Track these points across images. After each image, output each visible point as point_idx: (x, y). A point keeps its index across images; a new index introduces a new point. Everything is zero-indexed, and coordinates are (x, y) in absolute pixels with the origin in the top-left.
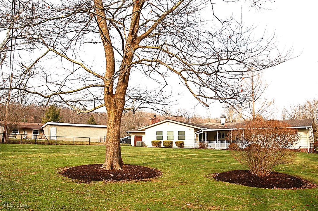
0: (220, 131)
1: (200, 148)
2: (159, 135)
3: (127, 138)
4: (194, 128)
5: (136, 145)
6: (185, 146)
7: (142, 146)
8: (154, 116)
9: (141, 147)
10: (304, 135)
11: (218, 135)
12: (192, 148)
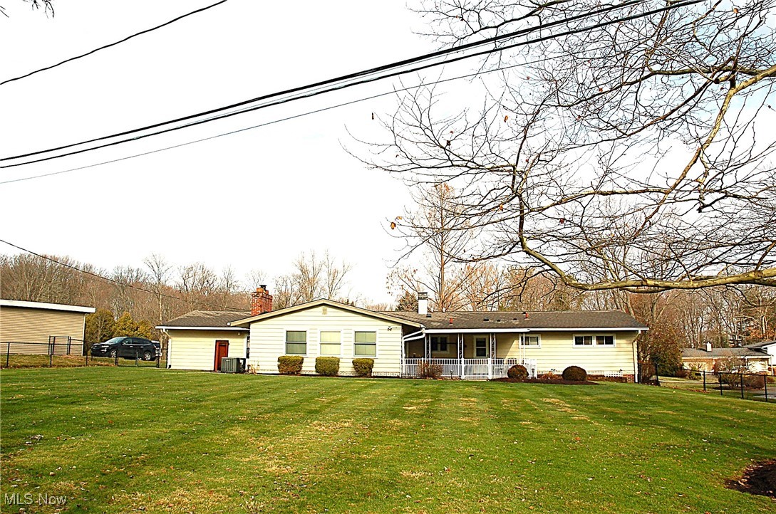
0: (464, 334)
1: (424, 376)
2: (295, 340)
3: (121, 343)
4: (403, 325)
5: (219, 369)
6: (377, 369)
7: (238, 371)
8: (262, 286)
9: (236, 373)
10: (625, 345)
11: (461, 344)
12: (398, 377)
